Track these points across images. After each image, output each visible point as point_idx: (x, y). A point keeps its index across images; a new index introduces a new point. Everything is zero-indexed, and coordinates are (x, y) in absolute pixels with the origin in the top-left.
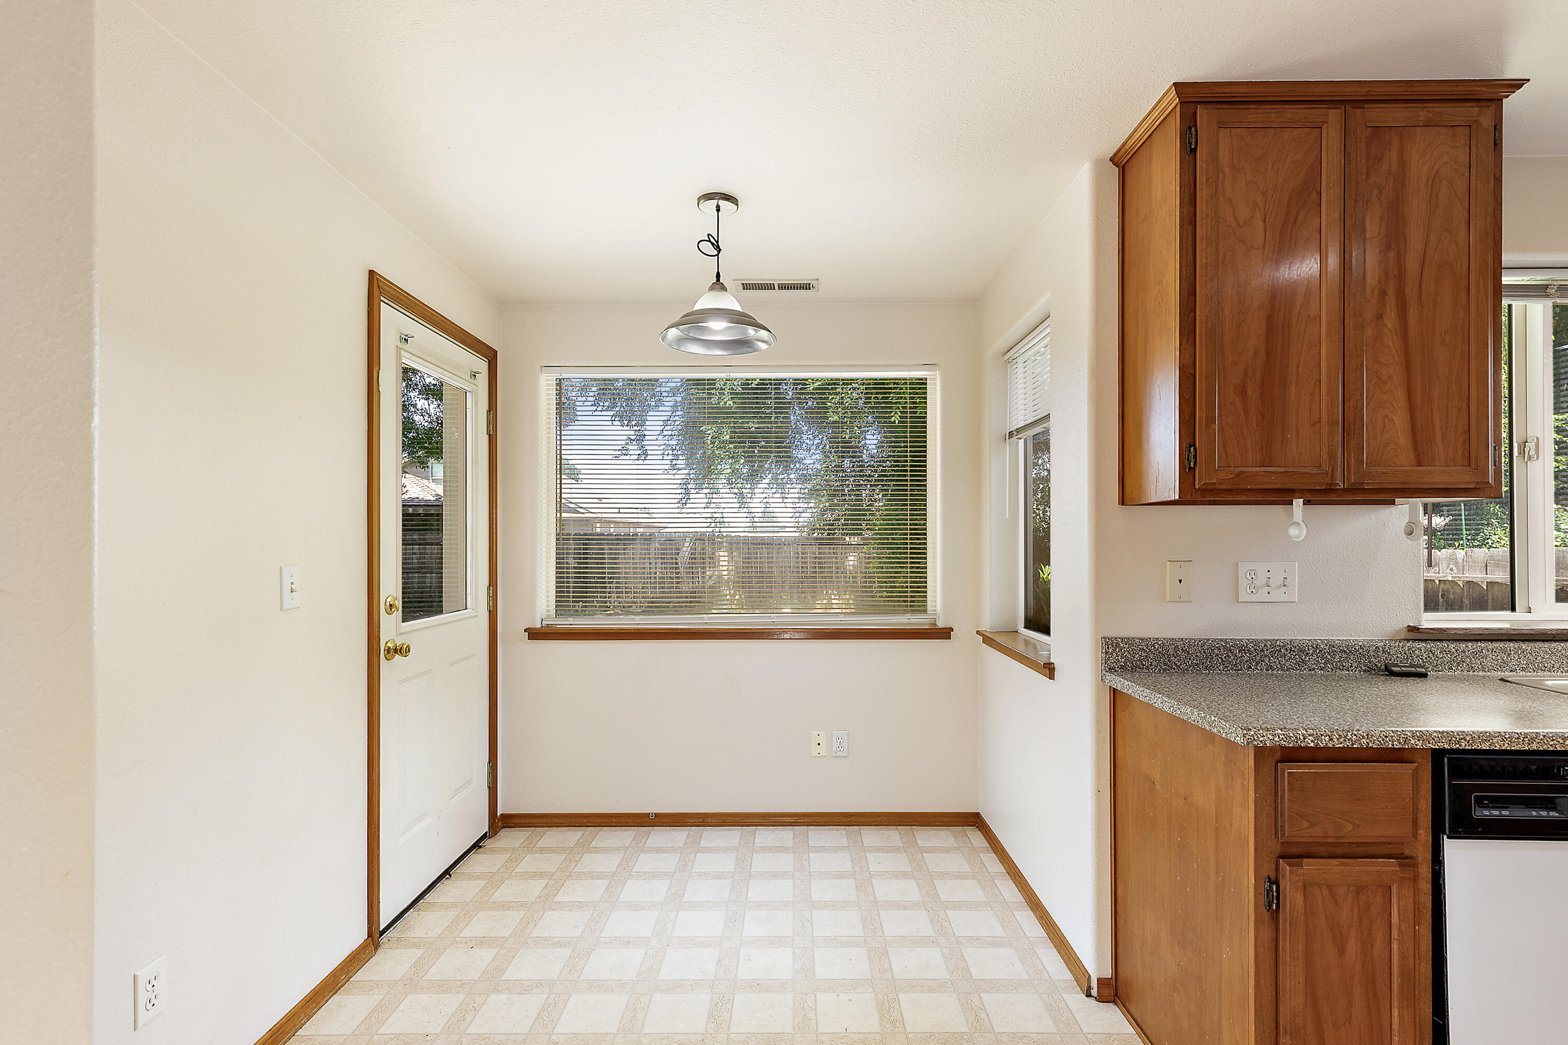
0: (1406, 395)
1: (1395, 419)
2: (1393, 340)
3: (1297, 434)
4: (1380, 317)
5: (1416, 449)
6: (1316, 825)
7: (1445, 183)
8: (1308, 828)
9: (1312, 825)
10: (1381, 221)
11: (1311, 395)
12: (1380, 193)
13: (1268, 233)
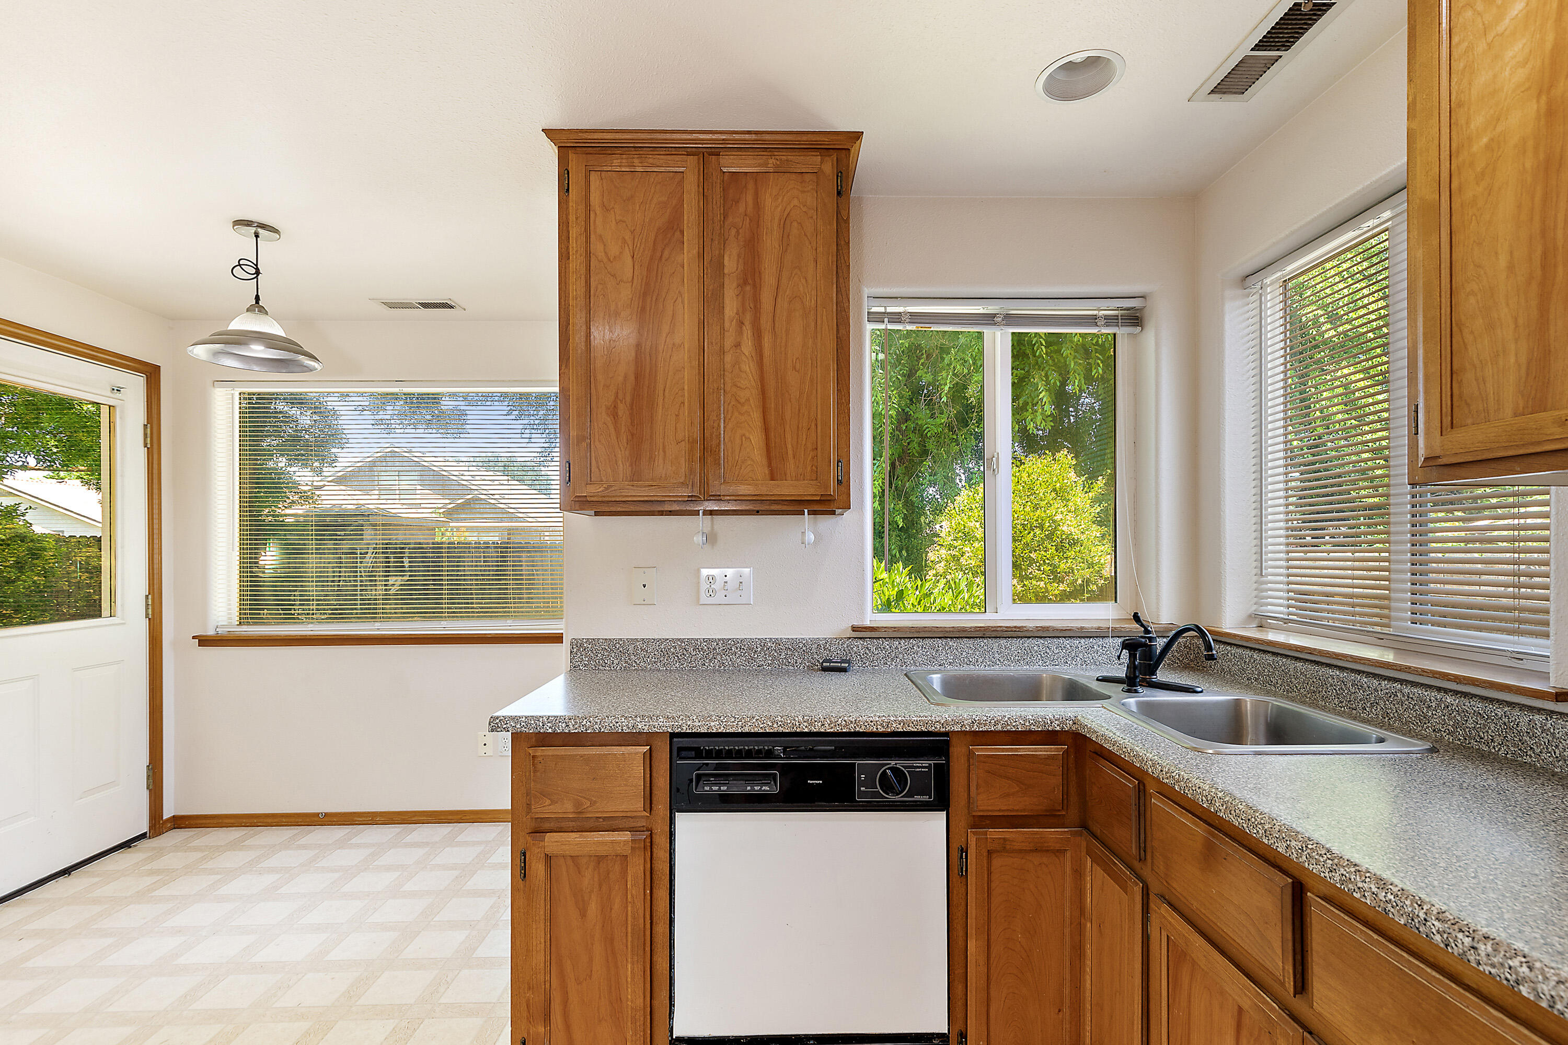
0: (762, 415)
1: (751, 438)
2: (749, 367)
3: (664, 451)
4: (738, 345)
5: (770, 465)
6: (557, 802)
7: (795, 224)
8: (550, 805)
9: (553, 802)
10: (739, 256)
11: (676, 415)
12: (738, 232)
13: (636, 267)
